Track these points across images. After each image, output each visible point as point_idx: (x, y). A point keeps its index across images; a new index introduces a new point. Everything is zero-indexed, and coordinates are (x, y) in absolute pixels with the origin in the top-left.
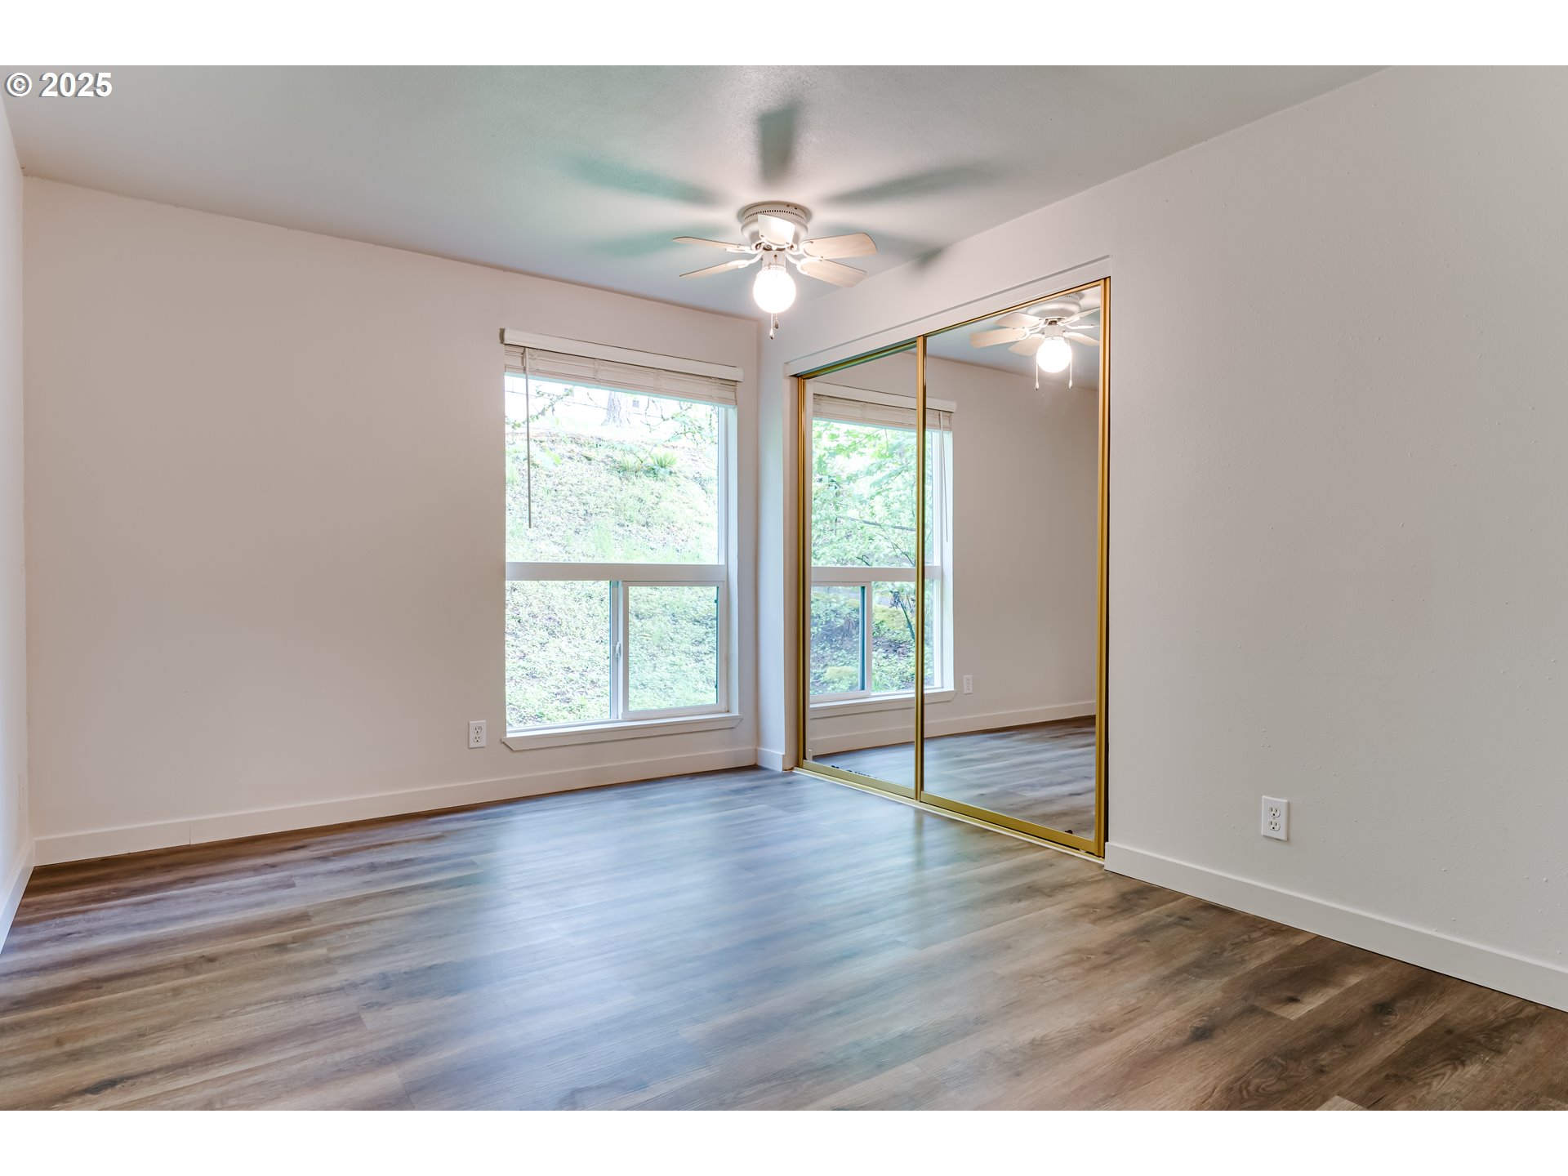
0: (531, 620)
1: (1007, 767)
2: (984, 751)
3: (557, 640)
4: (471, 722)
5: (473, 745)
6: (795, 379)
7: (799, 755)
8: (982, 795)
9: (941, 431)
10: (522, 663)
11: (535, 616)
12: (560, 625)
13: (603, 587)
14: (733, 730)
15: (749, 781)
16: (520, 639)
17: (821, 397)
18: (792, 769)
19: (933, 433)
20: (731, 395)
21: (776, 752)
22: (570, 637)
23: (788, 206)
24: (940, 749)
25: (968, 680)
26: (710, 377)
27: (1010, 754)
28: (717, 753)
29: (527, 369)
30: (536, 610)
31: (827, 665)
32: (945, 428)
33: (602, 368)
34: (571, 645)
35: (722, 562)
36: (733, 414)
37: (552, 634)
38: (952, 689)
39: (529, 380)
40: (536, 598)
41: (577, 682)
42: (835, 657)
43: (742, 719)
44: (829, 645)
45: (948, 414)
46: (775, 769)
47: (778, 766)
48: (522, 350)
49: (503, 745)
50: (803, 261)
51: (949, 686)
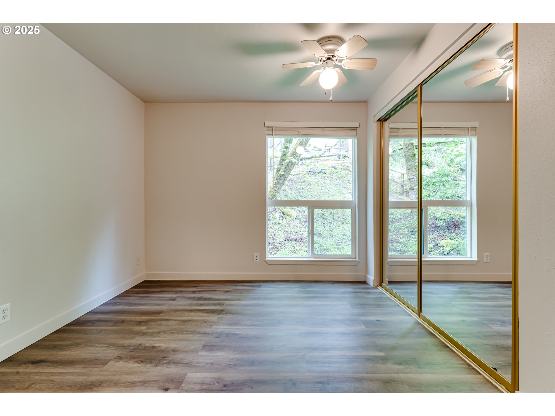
0: (337, 219)
1: (495, 306)
2: (487, 293)
3: (343, 226)
4: (255, 253)
5: (255, 261)
6: (379, 122)
7: (381, 282)
8: (464, 321)
9: (469, 137)
10: (330, 232)
11: (339, 218)
12: (346, 220)
13: (305, 209)
14: (355, 266)
15: (354, 289)
16: (332, 224)
17: (399, 129)
18: (377, 286)
19: (467, 138)
20: (355, 133)
21: (372, 278)
22: (348, 224)
23: (329, 38)
24: (460, 288)
25: (487, 256)
26: (345, 128)
27: (503, 298)
28: (348, 274)
29: (273, 135)
30: (339, 215)
31: (444, 239)
32: (472, 135)
33: (301, 130)
34: (348, 227)
35: (353, 200)
36: (356, 140)
37: (343, 223)
38: (477, 259)
39: (274, 138)
40: (340, 212)
41: (345, 239)
42: (448, 236)
43: (359, 262)
44: (448, 231)
45: (475, 128)
46: (371, 285)
47: (371, 284)
48: (272, 128)
49: (265, 262)
50: (343, 62)
51: (475, 258)
